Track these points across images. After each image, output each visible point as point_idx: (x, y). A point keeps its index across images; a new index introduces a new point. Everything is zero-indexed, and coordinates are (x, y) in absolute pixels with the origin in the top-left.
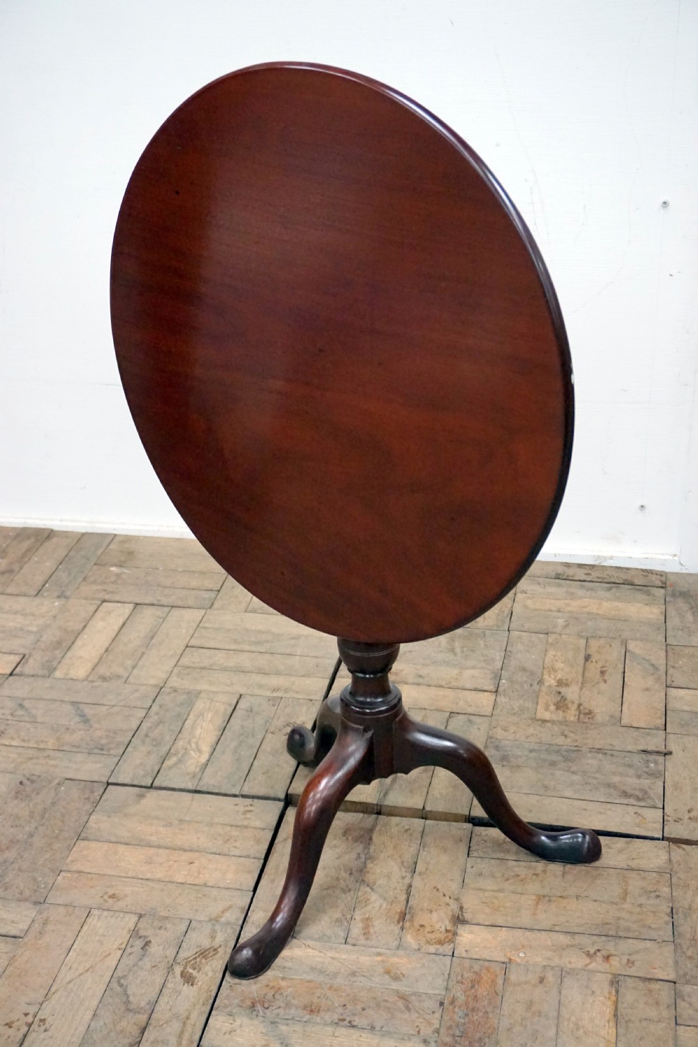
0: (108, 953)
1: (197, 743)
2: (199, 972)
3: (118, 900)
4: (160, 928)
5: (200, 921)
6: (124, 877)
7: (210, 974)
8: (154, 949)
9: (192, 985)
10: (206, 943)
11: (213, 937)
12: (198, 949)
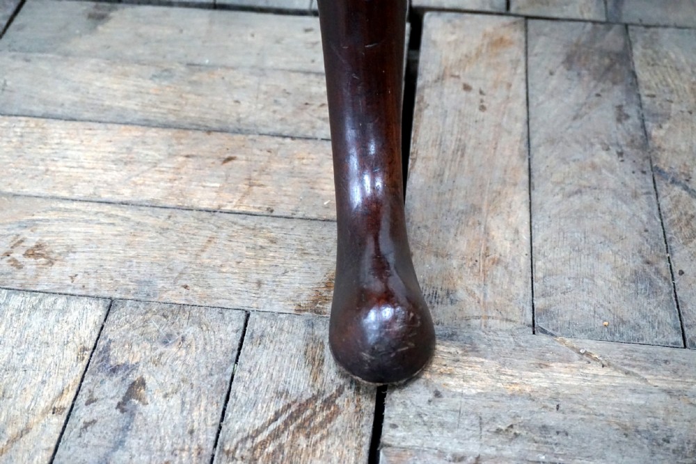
3: (51, 262)
6: (64, 199)
10: (300, 382)
11: (315, 363)
12: (281, 404)
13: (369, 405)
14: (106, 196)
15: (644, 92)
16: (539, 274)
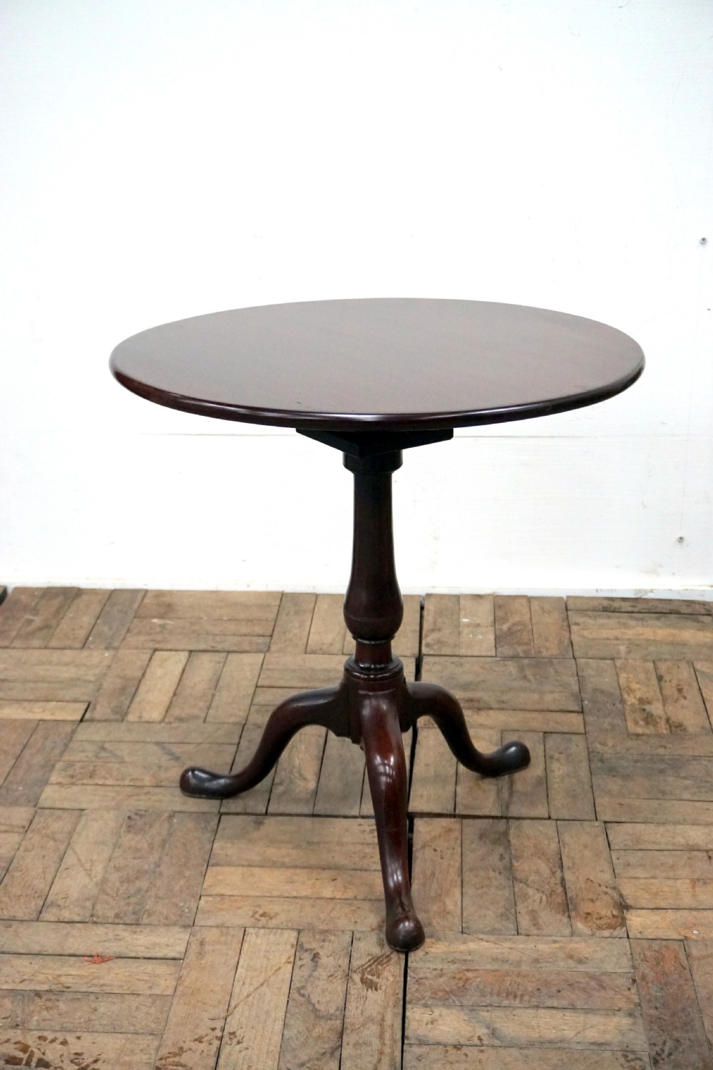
0: (277, 967)
1: (300, 772)
2: (378, 977)
3: (271, 918)
4: (324, 941)
5: (363, 932)
6: (269, 897)
7: (391, 979)
8: (324, 960)
9: (376, 990)
10: (376, 951)
11: (381, 945)
12: (370, 957)
13: (403, 956)
14: (286, 895)
15: (512, 848)
16: (464, 916)
